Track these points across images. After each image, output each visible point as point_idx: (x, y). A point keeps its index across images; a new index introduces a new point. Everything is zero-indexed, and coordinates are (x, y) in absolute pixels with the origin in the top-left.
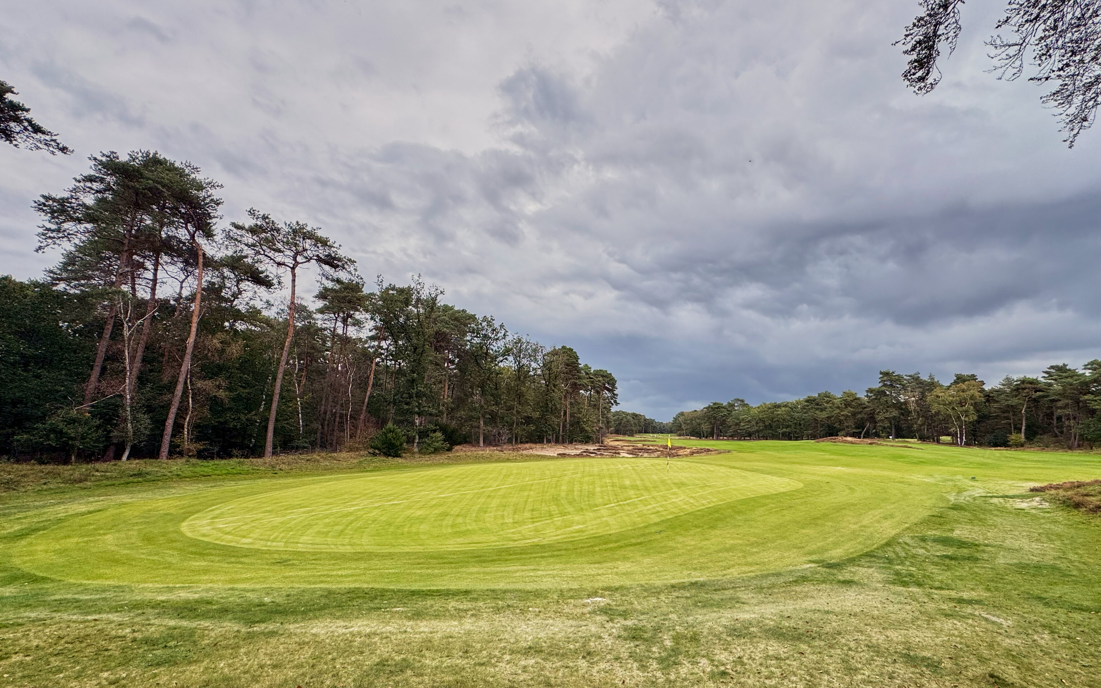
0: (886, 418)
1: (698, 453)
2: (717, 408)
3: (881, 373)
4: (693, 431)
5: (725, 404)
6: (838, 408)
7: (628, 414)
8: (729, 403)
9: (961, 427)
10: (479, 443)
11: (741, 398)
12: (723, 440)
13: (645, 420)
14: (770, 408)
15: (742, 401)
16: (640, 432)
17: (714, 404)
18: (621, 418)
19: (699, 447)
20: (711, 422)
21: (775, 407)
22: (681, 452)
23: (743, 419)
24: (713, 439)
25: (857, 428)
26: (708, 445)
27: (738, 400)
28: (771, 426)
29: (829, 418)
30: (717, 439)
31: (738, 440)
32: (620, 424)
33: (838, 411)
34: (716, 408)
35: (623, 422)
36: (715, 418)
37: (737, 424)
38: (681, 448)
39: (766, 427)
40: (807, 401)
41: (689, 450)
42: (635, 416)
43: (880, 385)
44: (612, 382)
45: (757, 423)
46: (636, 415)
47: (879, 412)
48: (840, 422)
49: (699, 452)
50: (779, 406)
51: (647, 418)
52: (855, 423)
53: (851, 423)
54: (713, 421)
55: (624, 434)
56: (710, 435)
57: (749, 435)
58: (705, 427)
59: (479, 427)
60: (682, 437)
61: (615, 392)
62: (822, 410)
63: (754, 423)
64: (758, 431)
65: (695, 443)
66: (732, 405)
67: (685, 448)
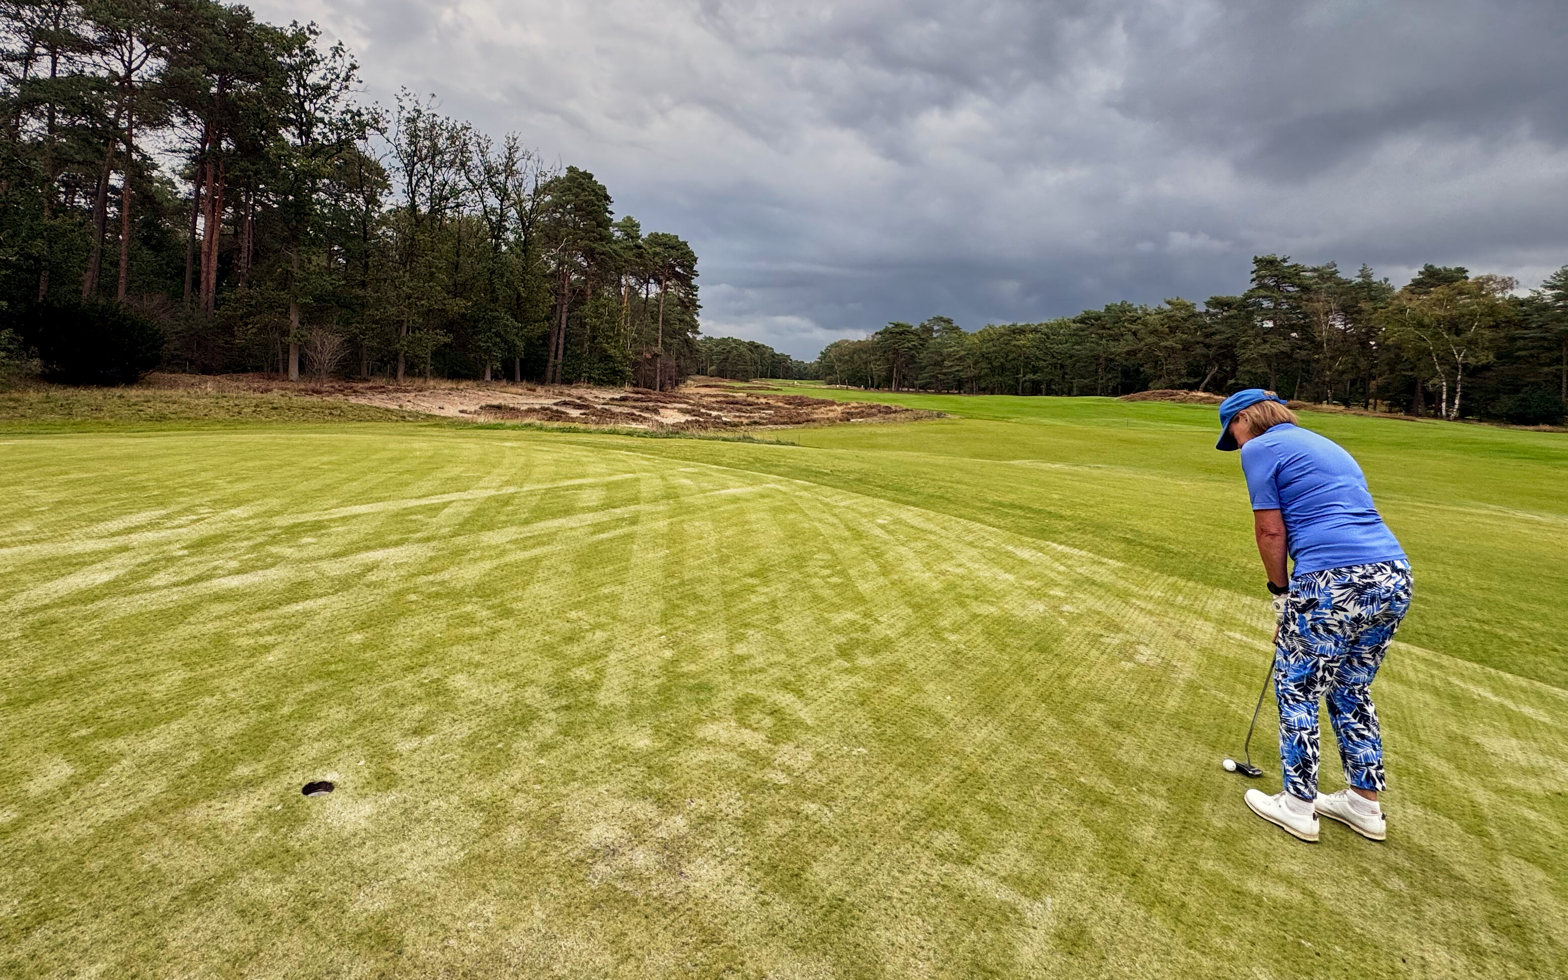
0: (1261, 355)
1: (861, 415)
2: (901, 333)
3: (1257, 261)
4: (854, 376)
5: (916, 326)
6: (1154, 332)
7: (743, 343)
8: (923, 326)
9: (1451, 376)
10: (286, 370)
11: (946, 317)
12: (908, 392)
13: (773, 355)
14: (1002, 335)
15: (949, 321)
16: (763, 375)
17: (897, 326)
18: (728, 348)
19: (865, 403)
20: (888, 360)
21: (1014, 332)
22: (820, 413)
23: (949, 355)
24: (891, 391)
25: (1189, 375)
26: (884, 400)
27: (941, 319)
28: (1003, 368)
29: (1131, 353)
30: (898, 391)
31: (935, 393)
32: (726, 359)
33: (1151, 339)
34: (899, 333)
35: (731, 356)
36: (896, 352)
37: (937, 364)
38: (824, 403)
39: (993, 370)
40: (1082, 321)
41: (839, 409)
42: (754, 347)
43: (1254, 285)
44: (688, 259)
45: (976, 363)
46: (757, 347)
47: (1246, 343)
48: (1156, 362)
49: (866, 413)
50: (1022, 331)
51: (777, 351)
52: (1189, 364)
53: (1181, 364)
54: (891, 356)
55: (733, 378)
56: (884, 383)
57: (960, 386)
58: (878, 368)
59: (285, 333)
60: (833, 386)
61: (693, 282)
62: (1116, 338)
63: (970, 361)
64: (977, 378)
65: (858, 397)
66: (928, 330)
67: (833, 403)
